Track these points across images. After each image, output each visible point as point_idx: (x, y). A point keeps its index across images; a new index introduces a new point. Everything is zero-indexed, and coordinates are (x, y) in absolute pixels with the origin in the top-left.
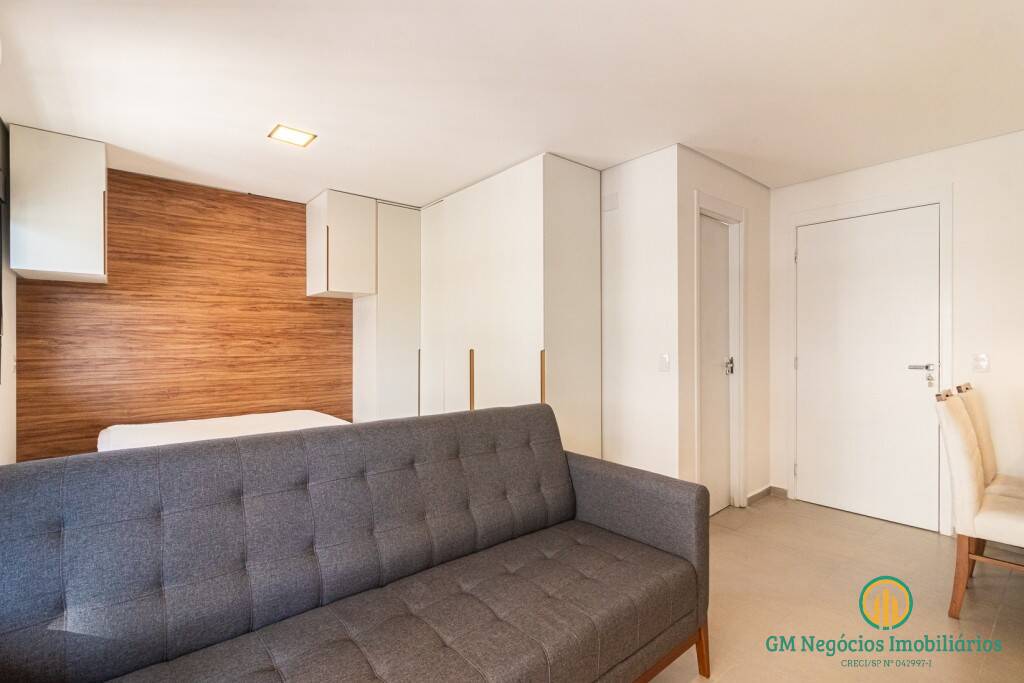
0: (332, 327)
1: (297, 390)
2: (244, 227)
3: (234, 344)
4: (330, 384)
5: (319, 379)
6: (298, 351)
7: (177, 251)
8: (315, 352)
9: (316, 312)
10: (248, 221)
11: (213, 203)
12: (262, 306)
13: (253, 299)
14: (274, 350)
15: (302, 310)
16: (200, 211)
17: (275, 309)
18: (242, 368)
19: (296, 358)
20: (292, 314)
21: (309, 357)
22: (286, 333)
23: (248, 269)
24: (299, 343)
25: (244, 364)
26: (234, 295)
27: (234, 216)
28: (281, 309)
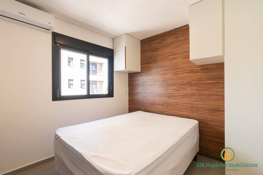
0: (214, 79)
1: (194, 109)
2: (172, 43)
3: (170, 88)
4: (212, 110)
5: (207, 106)
6: (195, 92)
7: (154, 58)
8: (204, 92)
9: (205, 72)
10: (173, 40)
11: (162, 39)
12: (179, 73)
13: (176, 70)
14: (184, 91)
15: (196, 72)
16: (159, 43)
17: (184, 73)
18: (172, 98)
19: (194, 95)
20: (191, 75)
21: (200, 95)
22: (189, 84)
23: (174, 59)
24: (196, 88)
25: (173, 96)
26: (169, 70)
27: (169, 40)
28: (187, 73)
